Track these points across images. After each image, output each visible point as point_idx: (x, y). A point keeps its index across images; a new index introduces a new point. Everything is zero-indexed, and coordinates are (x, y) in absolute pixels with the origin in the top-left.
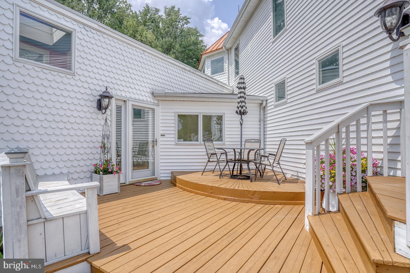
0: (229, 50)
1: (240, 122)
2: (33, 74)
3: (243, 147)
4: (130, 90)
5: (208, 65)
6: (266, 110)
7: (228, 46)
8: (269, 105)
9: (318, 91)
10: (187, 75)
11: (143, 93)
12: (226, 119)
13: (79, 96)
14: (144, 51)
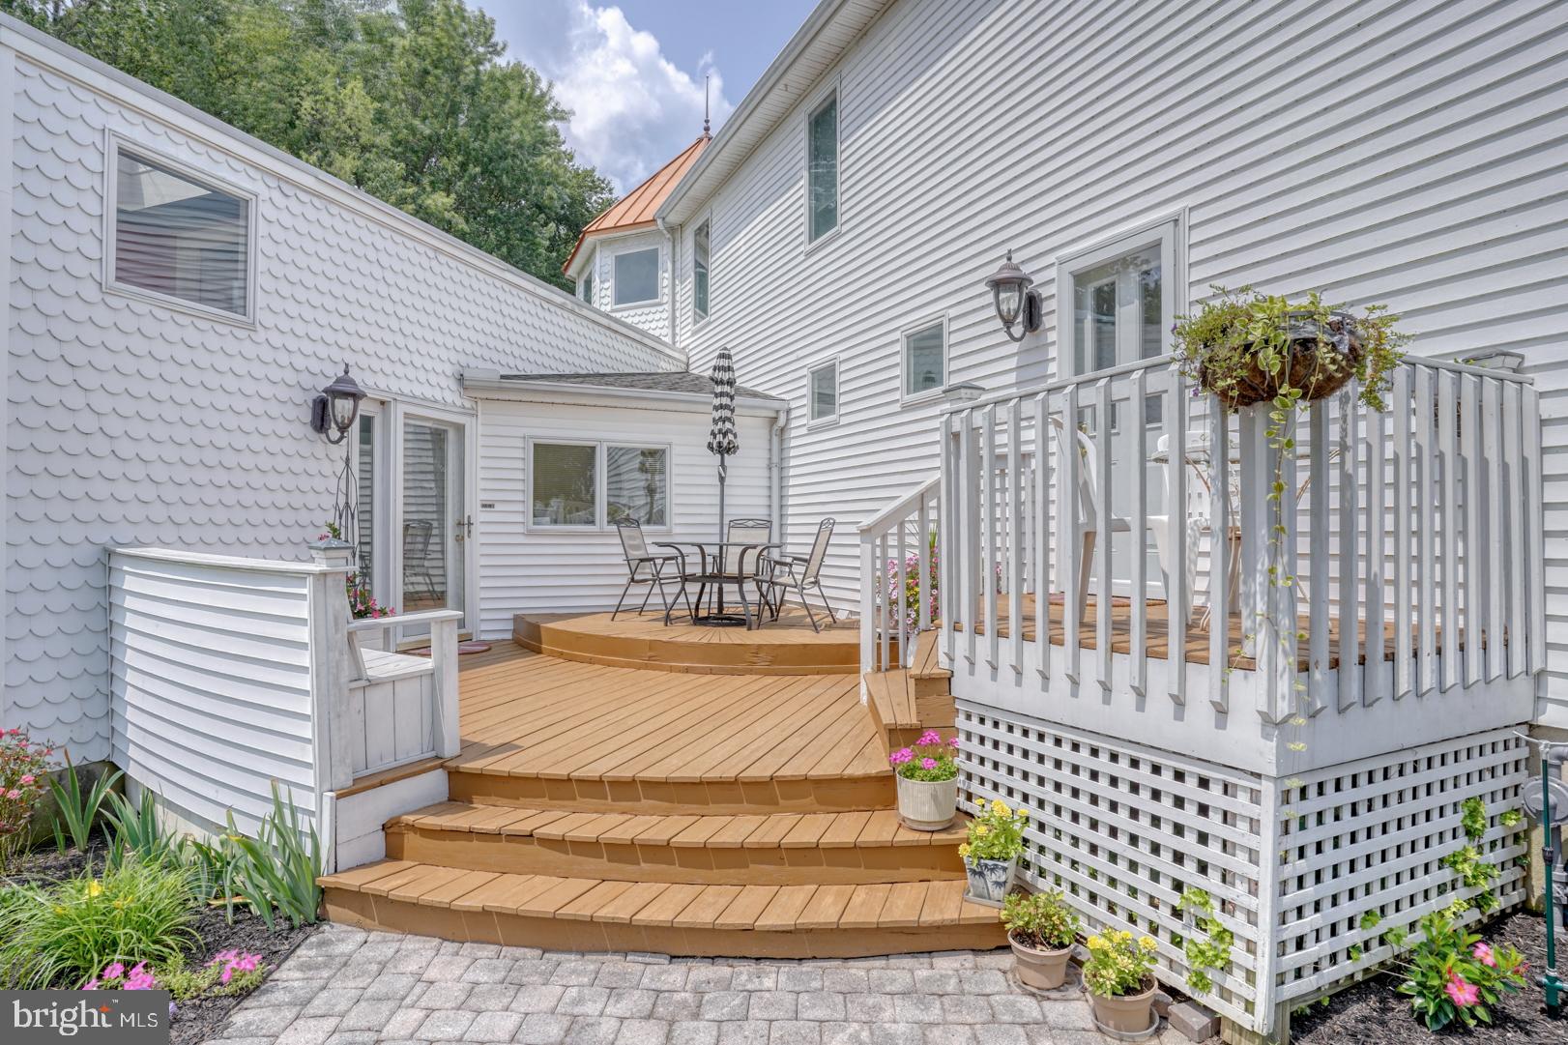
0: (675, 231)
1: (720, 474)
2: (150, 327)
3: (725, 541)
4: (400, 370)
5: (606, 269)
6: (786, 436)
7: (674, 218)
8: (794, 424)
9: (907, 408)
10: (555, 320)
11: (433, 379)
12: (675, 460)
13: (267, 390)
14: (436, 249)
